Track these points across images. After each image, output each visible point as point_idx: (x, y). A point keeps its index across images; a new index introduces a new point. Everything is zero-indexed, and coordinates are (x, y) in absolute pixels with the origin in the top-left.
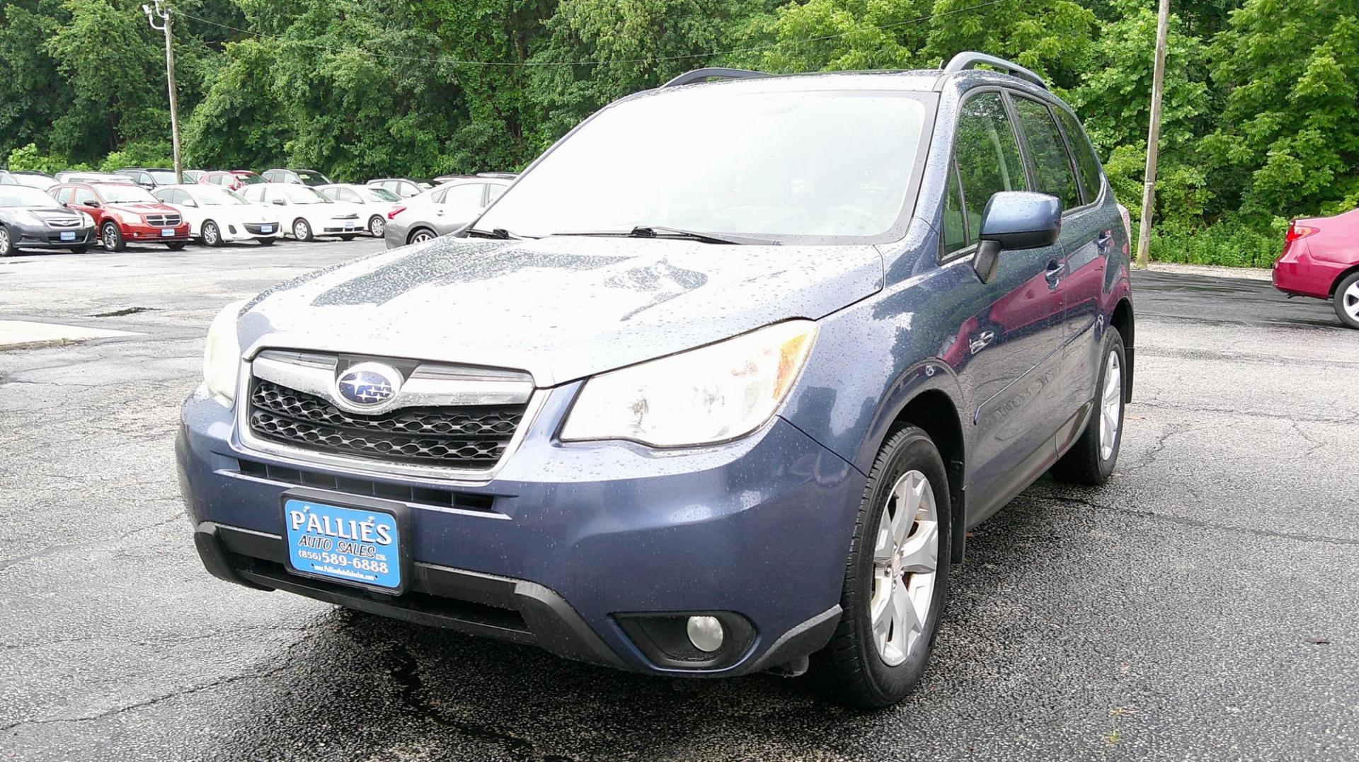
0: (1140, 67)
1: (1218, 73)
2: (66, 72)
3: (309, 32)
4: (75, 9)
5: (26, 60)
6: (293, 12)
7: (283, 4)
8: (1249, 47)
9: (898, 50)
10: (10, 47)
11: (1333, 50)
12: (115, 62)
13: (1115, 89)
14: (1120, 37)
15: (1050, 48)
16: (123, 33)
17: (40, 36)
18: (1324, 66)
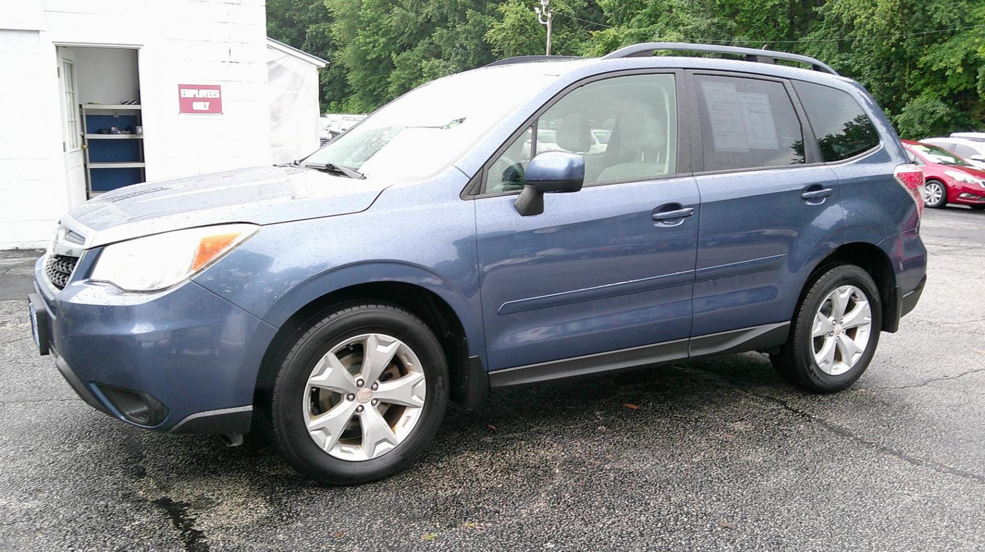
2: (496, 53)
3: (646, 22)
4: (506, 11)
5: (477, 45)
6: (638, 9)
7: (631, 3)
10: (468, 37)
12: (527, 46)
16: (534, 27)
17: (485, 29)
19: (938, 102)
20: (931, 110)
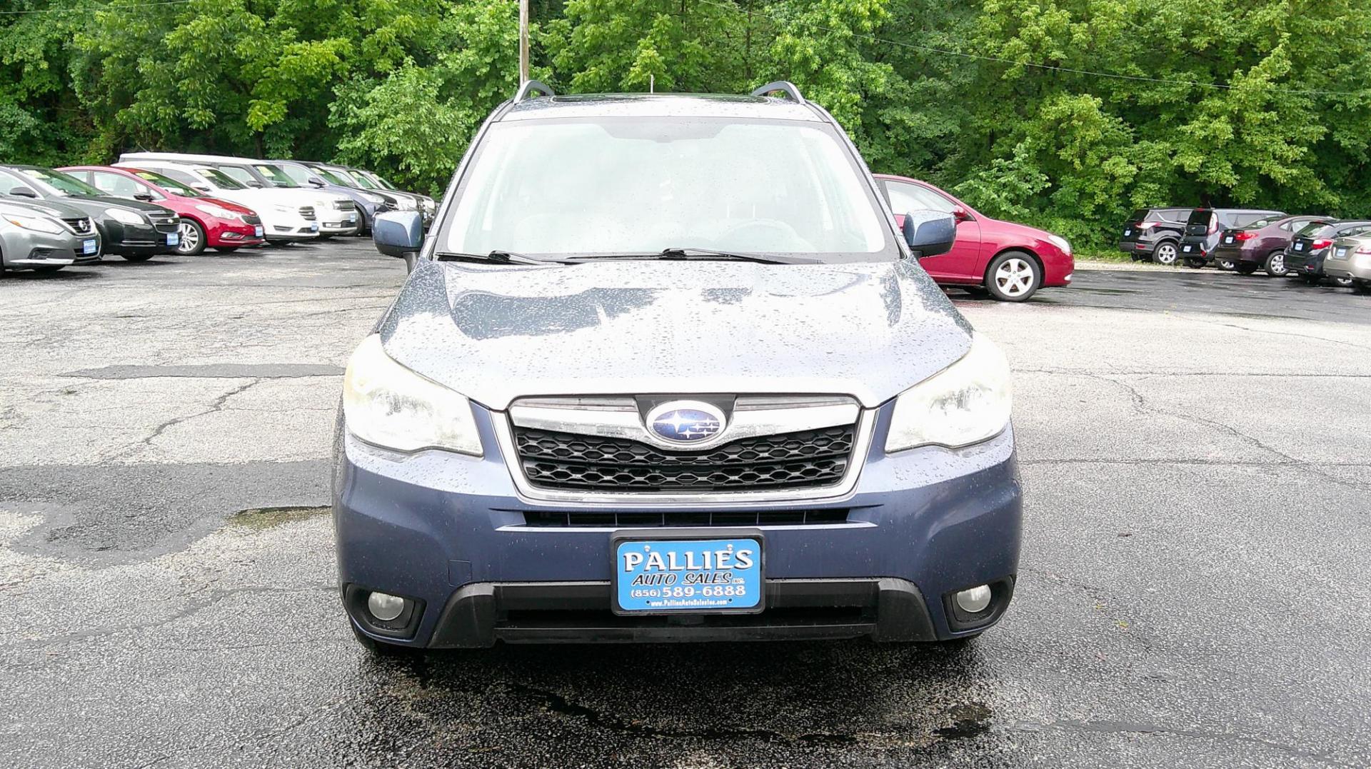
0: (492, 50)
1: (559, 59)
8: (584, 36)
9: (250, 18)
11: (654, 44)
13: (470, 71)
14: (470, 20)
15: (405, 27)
18: (650, 58)
19: (16, 110)
20: (11, 120)
